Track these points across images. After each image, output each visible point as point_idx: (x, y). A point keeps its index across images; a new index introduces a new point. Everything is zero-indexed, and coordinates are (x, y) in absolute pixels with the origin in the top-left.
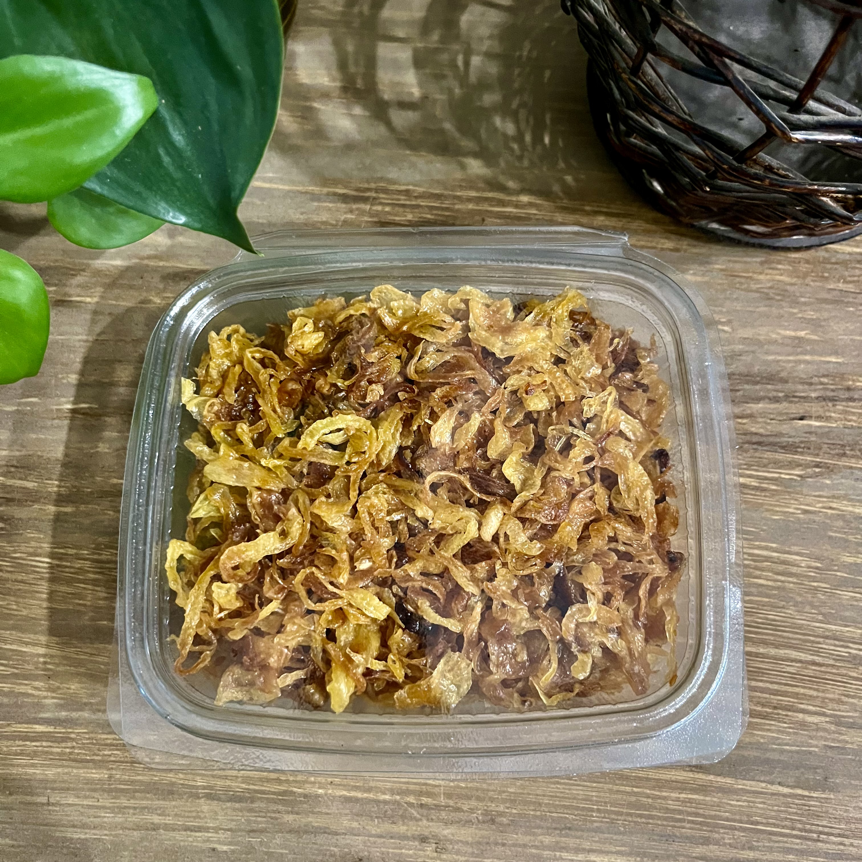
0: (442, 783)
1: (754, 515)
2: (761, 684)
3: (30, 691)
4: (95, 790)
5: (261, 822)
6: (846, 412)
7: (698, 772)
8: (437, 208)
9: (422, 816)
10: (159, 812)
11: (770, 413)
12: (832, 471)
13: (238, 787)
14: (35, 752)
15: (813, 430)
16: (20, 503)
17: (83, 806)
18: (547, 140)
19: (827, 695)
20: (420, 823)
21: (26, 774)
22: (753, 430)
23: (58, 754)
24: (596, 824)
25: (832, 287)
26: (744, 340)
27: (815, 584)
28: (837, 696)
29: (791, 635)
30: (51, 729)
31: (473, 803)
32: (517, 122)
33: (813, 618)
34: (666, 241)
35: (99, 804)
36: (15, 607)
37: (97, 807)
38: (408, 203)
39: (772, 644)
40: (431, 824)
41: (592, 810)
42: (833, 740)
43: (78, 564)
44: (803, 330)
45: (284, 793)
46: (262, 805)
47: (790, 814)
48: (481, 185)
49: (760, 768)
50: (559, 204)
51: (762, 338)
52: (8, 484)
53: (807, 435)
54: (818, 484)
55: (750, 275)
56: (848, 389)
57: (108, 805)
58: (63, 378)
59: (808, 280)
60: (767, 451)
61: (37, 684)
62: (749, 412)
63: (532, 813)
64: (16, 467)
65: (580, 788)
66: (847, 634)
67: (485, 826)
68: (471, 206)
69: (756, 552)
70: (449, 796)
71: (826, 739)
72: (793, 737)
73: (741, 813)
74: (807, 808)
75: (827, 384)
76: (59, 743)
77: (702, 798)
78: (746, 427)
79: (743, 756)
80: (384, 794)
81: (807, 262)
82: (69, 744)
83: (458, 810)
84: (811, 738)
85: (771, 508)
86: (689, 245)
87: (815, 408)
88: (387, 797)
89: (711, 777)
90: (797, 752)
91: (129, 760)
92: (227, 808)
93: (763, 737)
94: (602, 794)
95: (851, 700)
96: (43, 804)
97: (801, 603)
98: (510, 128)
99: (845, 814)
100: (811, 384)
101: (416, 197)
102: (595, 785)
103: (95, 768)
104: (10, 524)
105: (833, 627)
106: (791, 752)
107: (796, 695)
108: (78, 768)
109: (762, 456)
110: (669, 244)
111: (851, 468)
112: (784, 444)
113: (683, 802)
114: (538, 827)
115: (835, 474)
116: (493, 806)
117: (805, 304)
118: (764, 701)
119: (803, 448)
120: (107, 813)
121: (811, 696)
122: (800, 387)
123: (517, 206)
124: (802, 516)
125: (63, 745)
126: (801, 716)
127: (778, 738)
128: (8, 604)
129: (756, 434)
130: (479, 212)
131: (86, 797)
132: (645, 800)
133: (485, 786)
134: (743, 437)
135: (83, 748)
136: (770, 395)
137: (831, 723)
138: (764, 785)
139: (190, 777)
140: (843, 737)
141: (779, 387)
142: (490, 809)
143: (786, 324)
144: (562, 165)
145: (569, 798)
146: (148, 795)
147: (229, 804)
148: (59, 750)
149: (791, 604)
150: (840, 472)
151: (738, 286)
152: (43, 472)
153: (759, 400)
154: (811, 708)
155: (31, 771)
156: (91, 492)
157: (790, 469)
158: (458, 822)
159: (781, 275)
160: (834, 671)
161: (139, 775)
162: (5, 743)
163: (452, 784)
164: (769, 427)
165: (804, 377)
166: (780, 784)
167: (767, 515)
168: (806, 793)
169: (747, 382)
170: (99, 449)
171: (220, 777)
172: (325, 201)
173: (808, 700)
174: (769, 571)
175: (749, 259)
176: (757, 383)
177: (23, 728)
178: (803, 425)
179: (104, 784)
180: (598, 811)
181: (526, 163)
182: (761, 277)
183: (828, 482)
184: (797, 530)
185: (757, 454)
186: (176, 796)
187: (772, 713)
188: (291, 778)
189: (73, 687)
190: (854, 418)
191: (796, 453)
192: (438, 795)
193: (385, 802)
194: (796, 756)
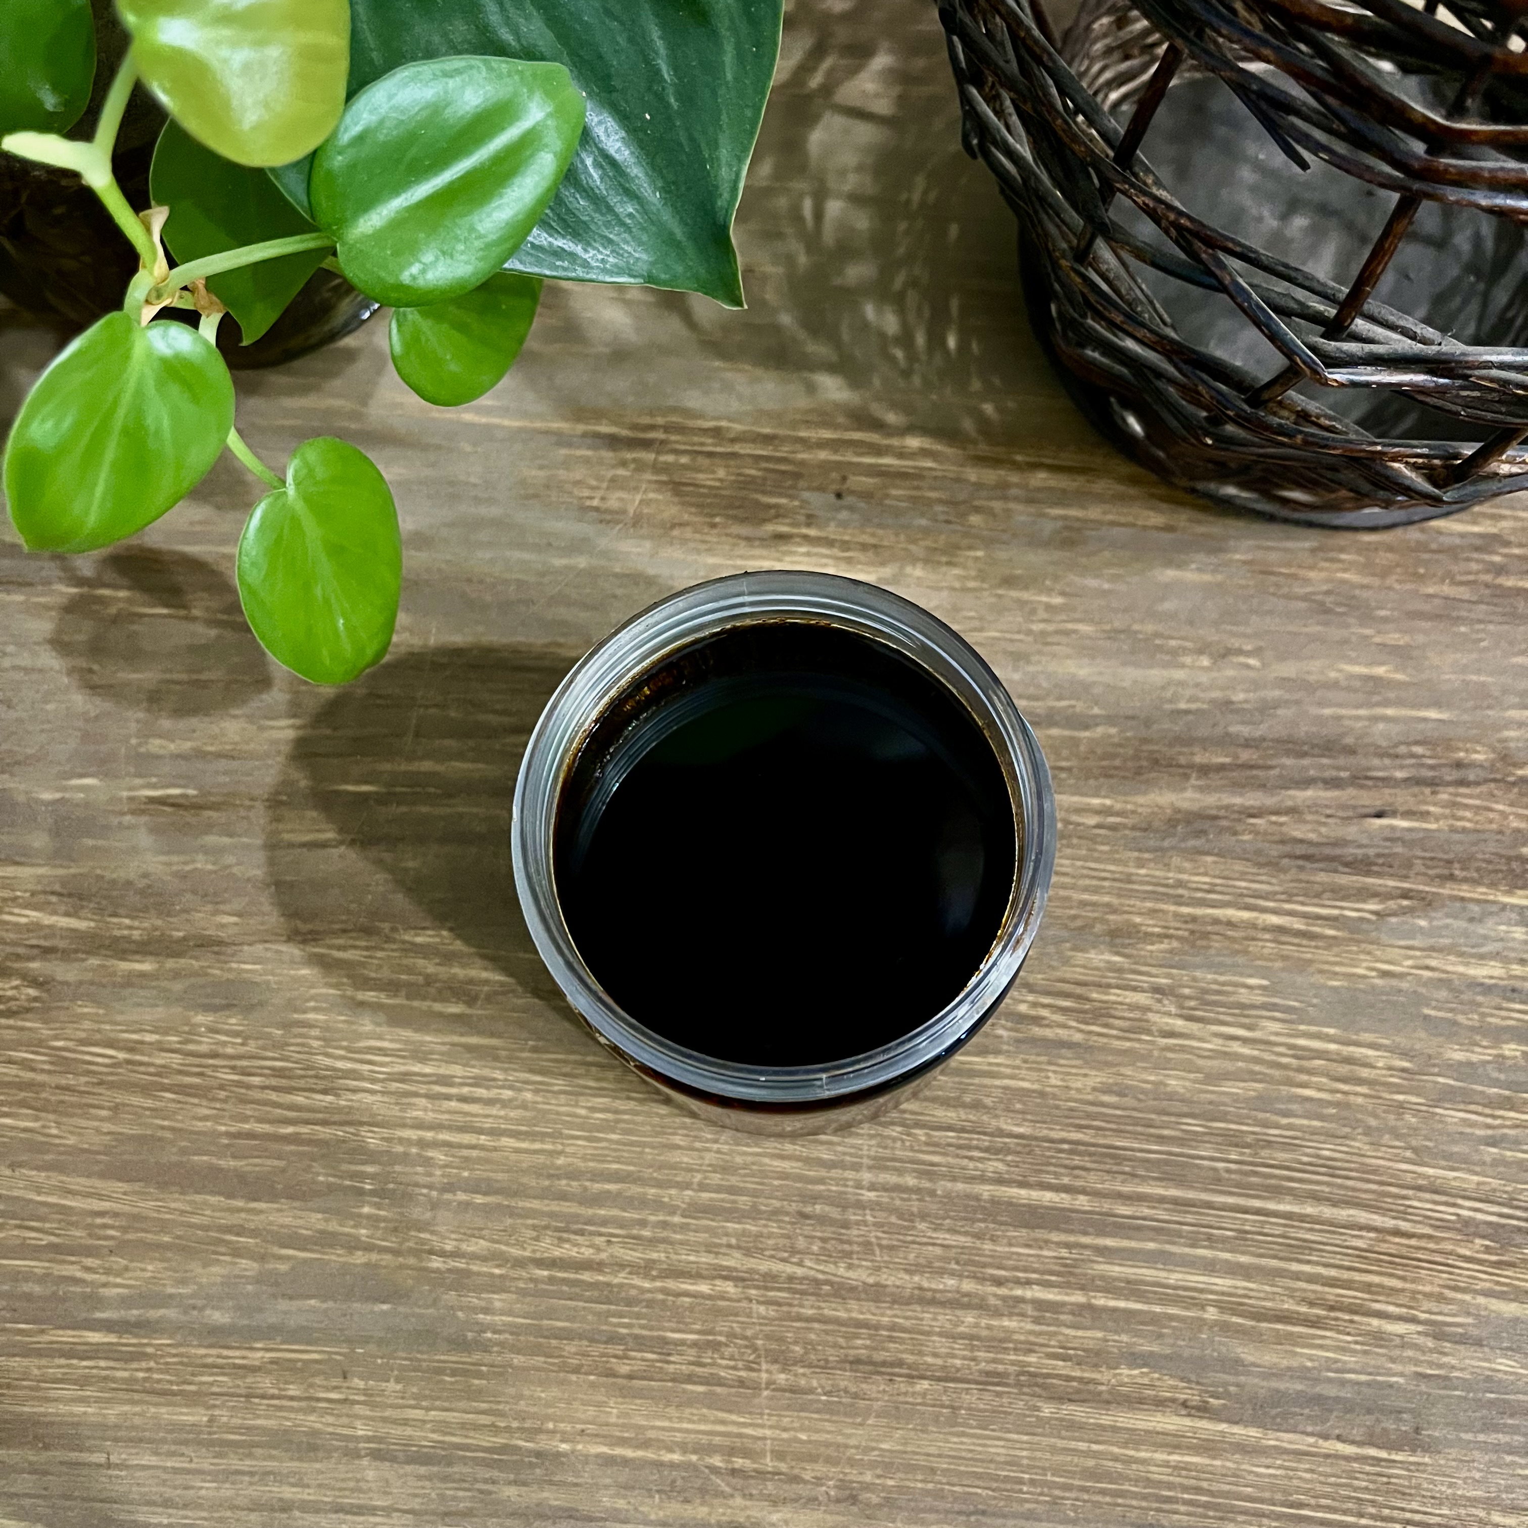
0: (768, 1433)
1: (1299, 979)
2: (1307, 1268)
3: (79, 1274)
4: (186, 1443)
5: (464, 1498)
6: (1454, 805)
7: (1201, 1417)
8: (767, 459)
9: (735, 1489)
10: (292, 1480)
11: (1327, 806)
12: (1430, 904)
13: (425, 1438)
14: (86, 1377)
15: (1398, 835)
16: (66, 955)
17: (165, 1469)
18: (952, 342)
19: (1420, 1288)
20: (731, 1502)
21: (72, 1414)
22: (1298, 834)
23: (124, 1380)
24: (1027, 1506)
25: (1431, 590)
26: (1282, 683)
27: (1401, 1097)
28: (1437, 1289)
29: (1359, 1185)
30: (112, 1338)
31: (821, 1469)
32: (901, 311)
33: (1397, 1155)
34: (1152, 514)
35: (193, 1466)
36: (54, 1131)
37: (188, 1471)
38: (719, 449)
39: (1328, 1200)
40: (748, 1503)
41: (1021, 1482)
42: (1431, 1364)
43: (161, 1059)
44: (1381, 664)
45: (504, 1449)
46: (466, 1470)
47: (1356, 1489)
48: (841, 420)
49: (1306, 1411)
50: (972, 453)
51: (1312, 678)
52: (46, 922)
53: (1388, 844)
54: (1406, 927)
55: (1293, 570)
56: (1459, 765)
57: (206, 1466)
58: (140, 745)
59: (1391, 581)
60: (1322, 870)
61: (90, 1262)
62: (1290, 803)
63: (919, 1485)
64: (60, 895)
65: (1002, 1443)
66: (1454, 1183)
67: (842, 1507)
68: (823, 455)
69: (1302, 1042)
70: (779, 1455)
71: (1417, 1363)
72: (1363, 1359)
73: (1273, 1488)
74: (1385, 1479)
75: (1424, 756)
76: (126, 1361)
77: (1207, 1461)
78: (1284, 829)
79: (1278, 1391)
80: (671, 1450)
81: (1390, 549)
82: (144, 1365)
83: (796, 1479)
84: (1393, 1360)
85: (1326, 967)
86: (1190, 520)
87: (1403, 798)
88: (676, 1457)
89: (1223, 1426)
90: (1369, 1384)
91: (243, 1391)
92: (406, 1475)
93: (1310, 1358)
94: (1038, 1454)
95: (1459, 1296)
96: (100, 1466)
97: (1378, 1129)
98: (891, 323)
99: (1449, 1491)
100: (1397, 756)
101: (733, 441)
102: (1025, 1438)
103: (187, 1406)
104: (48, 991)
105: (1431, 1171)
106: (1358, 1383)
107: (1368, 1287)
108: (156, 1405)
109: (1312, 878)
110: (1155, 518)
111: (1463, 899)
112: (1350, 858)
113: (1175, 1468)
114: (932, 1510)
115: (1435, 910)
116: (853, 1474)
117: (1385, 620)
118: (1312, 1296)
119: (1383, 865)
120: (204, 1481)
121: (1392, 1289)
122: (1376, 762)
123: (901, 455)
124: (1379, 982)
125: (135, 1365)
126: (1375, 1322)
127: (1336, 1361)
128: (44, 1127)
129: (1302, 841)
130: (838, 465)
131: (172, 1454)
132: (1110, 1464)
133: (840, 1439)
134: (1280, 847)
135: (167, 1372)
136: (1328, 774)
137: (1426, 1334)
138: (1311, 1440)
139: (345, 1420)
140: (1445, 1359)
141: (1342, 761)
142: (848, 1478)
143: (1353, 654)
144: (976, 385)
145: (982, 1461)
146: (274, 1452)
147: (409, 1468)
148: (125, 1374)
149: (1360, 1130)
150: (1443, 906)
151: (1272, 590)
152: (104, 902)
153: (1307, 783)
154: (1391, 1309)
155: (80, 1409)
156: (184, 939)
157: (1358, 901)
158: (795, 1500)
159: (1345, 570)
160: (1431, 1246)
161: (259, 1417)
162: (36, 1361)
163: (785, 1435)
164: (1323, 830)
165: (1384, 744)
166: (1339, 1438)
167: (1320, 979)
168: (1383, 1454)
169: (1288, 753)
170: (199, 866)
171: (395, 1422)
172: (578, 448)
173: (1388, 1295)
174: (1322, 1074)
175: (1290, 544)
176: (1304, 755)
177: (67, 1336)
178: (1382, 827)
179: (200, 1432)
180: (1032, 1482)
181: (917, 380)
182: (1312, 574)
183: (1423, 923)
184: (1372, 1006)
185: (1303, 876)
186: (321, 1454)
187: (1327, 1318)
188: (515, 1424)
189: (150, 1267)
190: (1468, 814)
191: (1368, 874)
192: (762, 1454)
193: (672, 1465)
194: (1365, 1390)
